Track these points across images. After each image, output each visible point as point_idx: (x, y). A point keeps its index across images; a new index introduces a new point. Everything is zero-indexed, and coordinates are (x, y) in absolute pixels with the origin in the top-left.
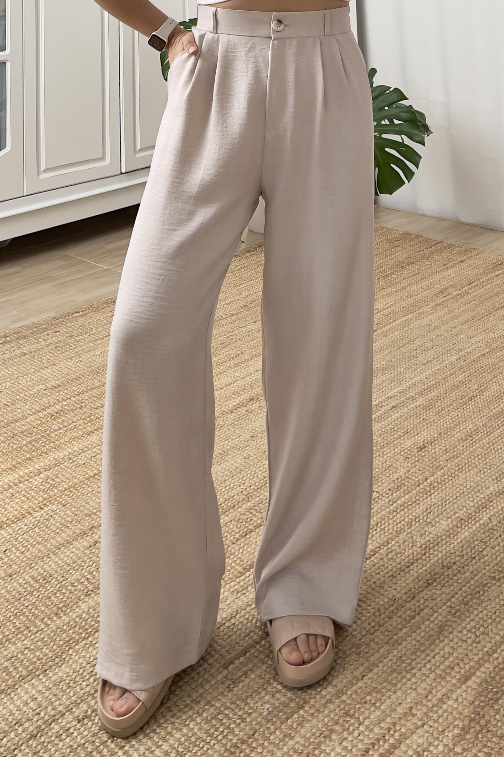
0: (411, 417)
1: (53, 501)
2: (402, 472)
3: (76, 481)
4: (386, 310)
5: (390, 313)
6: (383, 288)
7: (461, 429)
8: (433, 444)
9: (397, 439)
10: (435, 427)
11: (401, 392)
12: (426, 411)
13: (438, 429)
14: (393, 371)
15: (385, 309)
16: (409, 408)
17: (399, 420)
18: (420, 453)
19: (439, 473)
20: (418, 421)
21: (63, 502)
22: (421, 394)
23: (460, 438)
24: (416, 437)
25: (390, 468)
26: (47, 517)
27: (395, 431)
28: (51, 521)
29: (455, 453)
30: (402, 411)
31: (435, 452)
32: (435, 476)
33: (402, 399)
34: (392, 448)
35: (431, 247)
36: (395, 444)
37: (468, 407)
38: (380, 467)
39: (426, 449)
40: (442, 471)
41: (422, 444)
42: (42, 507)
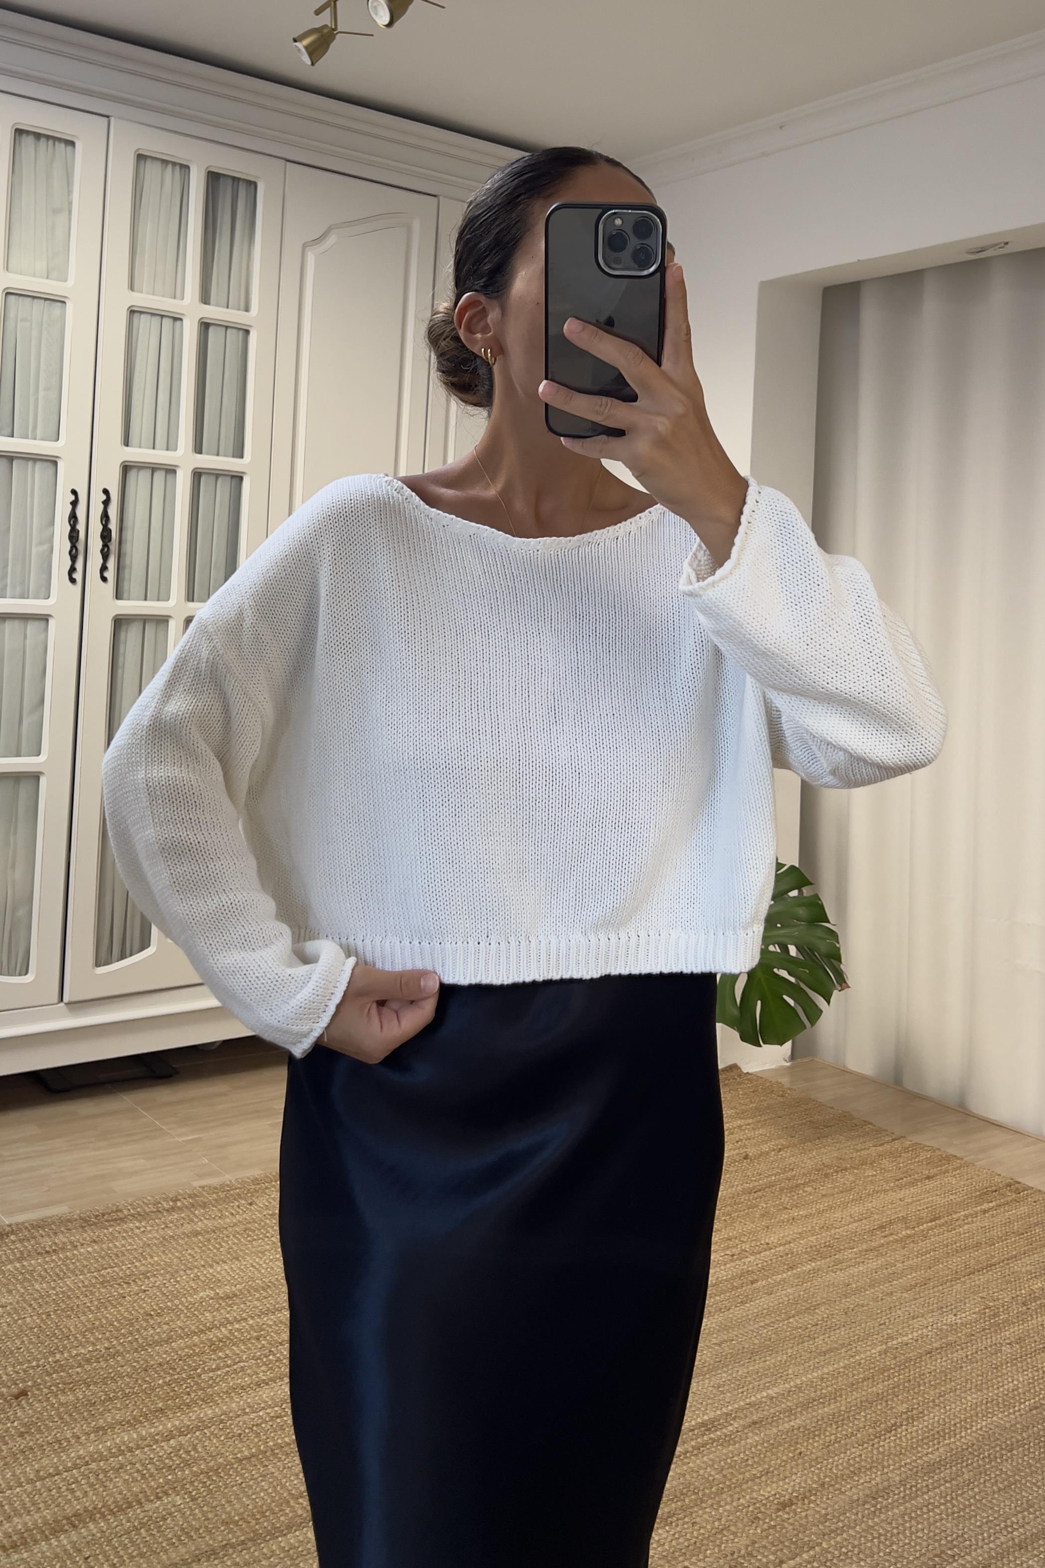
0: (780, 1445)
1: (179, 1488)
2: (742, 1542)
3: (221, 1460)
4: (782, 1248)
5: (787, 1254)
6: (786, 1208)
7: (862, 1481)
8: (806, 1501)
9: (747, 1482)
10: (817, 1471)
11: (773, 1398)
12: (809, 1438)
13: (822, 1475)
14: (768, 1358)
15: (780, 1245)
16: (781, 1428)
17: (759, 1447)
18: (780, 1513)
19: (805, 1556)
20: (791, 1455)
21: (194, 1494)
22: (806, 1406)
23: (855, 1497)
24: (781, 1483)
25: (725, 1532)
26: (164, 1513)
27: (748, 1465)
28: (168, 1521)
29: (840, 1524)
30: (768, 1432)
31: (806, 1515)
32: (798, 1559)
33: (772, 1411)
34: (736, 1496)
35: (882, 1145)
36: (744, 1490)
37: (882, 1443)
38: (708, 1527)
39: (794, 1507)
40: (812, 1553)
41: (787, 1497)
42: (160, 1495)
